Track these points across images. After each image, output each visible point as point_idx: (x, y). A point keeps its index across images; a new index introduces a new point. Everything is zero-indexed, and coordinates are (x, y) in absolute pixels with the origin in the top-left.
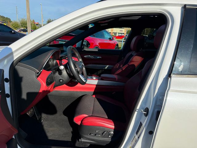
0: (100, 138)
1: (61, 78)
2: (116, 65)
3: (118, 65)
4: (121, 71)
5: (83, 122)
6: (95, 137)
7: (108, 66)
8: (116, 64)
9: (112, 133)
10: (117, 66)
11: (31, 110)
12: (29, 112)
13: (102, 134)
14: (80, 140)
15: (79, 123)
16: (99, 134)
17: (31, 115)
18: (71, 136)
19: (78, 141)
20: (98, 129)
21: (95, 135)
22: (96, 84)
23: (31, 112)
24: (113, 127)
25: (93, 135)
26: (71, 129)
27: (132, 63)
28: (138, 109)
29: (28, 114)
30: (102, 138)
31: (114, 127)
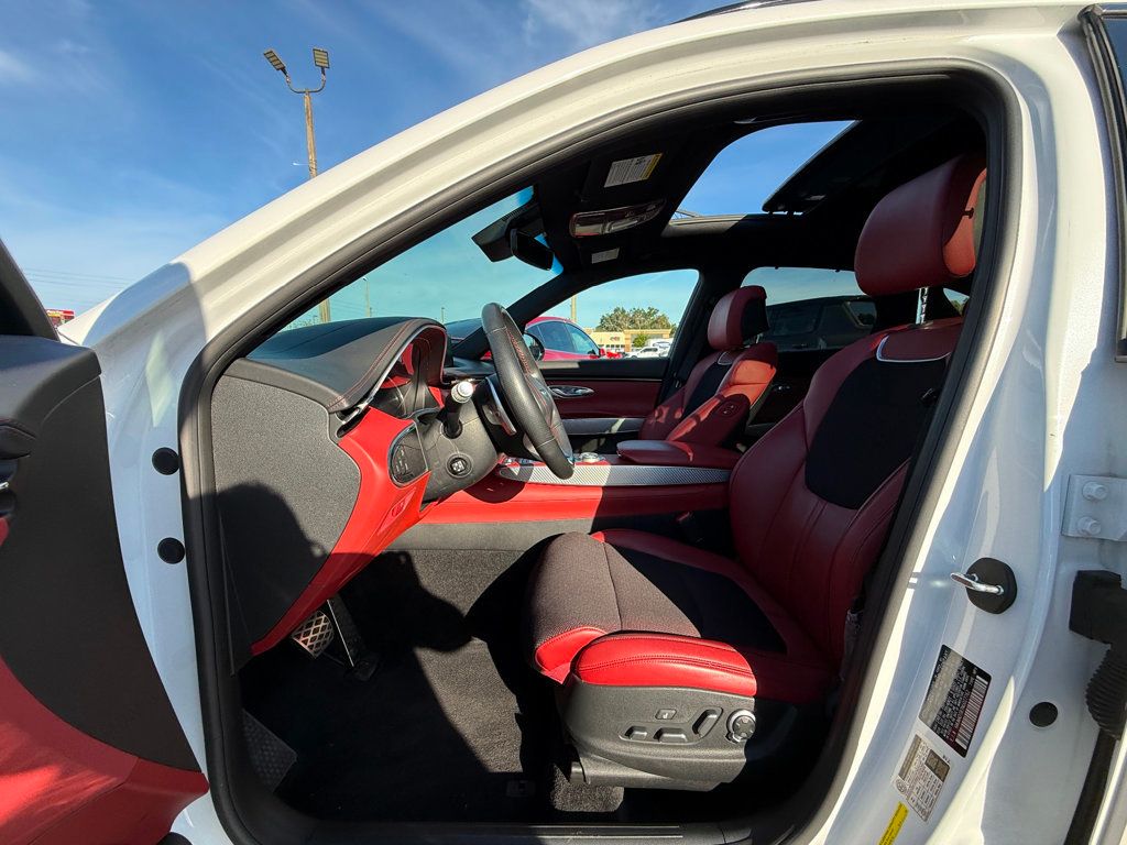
0: (687, 752)
1: (459, 454)
2: (656, 415)
3: (665, 411)
4: (694, 424)
5: (583, 666)
6: (658, 751)
7: (621, 420)
8: (654, 410)
9: (747, 715)
10: (658, 417)
11: (318, 622)
12: (307, 634)
13: (696, 728)
14: (574, 769)
15: (559, 674)
16: (678, 731)
17: (318, 645)
18: (518, 744)
19: (567, 773)
20: (670, 702)
21: (658, 735)
22: (604, 484)
23: (316, 631)
24: (751, 683)
25: (647, 739)
26: (511, 703)
27: (734, 391)
28: (917, 575)
29: (305, 642)
30: (697, 752)
31: (754, 682)
